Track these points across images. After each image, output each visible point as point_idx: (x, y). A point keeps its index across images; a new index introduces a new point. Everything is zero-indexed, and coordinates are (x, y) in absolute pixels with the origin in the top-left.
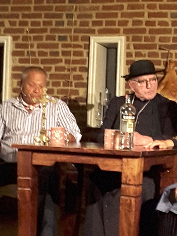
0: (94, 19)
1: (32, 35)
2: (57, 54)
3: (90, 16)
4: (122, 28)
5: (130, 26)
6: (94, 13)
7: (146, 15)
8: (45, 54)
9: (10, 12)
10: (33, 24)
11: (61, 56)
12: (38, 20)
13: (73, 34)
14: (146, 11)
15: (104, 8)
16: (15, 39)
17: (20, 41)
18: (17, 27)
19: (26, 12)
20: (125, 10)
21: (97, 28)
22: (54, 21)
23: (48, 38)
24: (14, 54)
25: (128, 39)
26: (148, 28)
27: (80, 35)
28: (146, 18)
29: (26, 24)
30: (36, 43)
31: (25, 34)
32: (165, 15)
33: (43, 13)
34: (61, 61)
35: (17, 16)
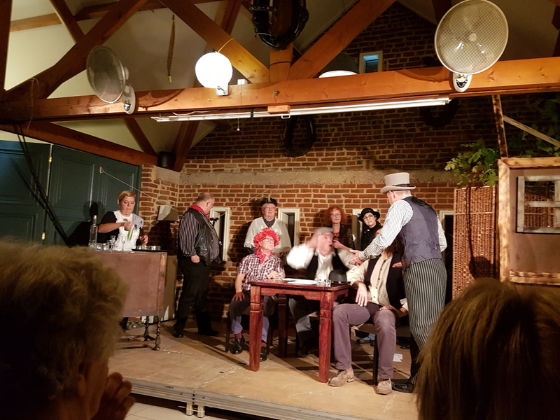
0: (281, 198)
1: (243, 207)
3: (278, 196)
4: (297, 204)
5: (302, 202)
6: (280, 194)
7: (312, 196)
9: (229, 193)
10: (243, 200)
14: (312, 193)
15: (287, 191)
16: (231, 209)
17: (236, 211)
18: (234, 202)
19: (239, 193)
20: (300, 193)
21: (282, 203)
24: (231, 218)
25: (301, 211)
26: (313, 204)
28: (312, 198)
29: (239, 200)
30: (245, 212)
31: (238, 206)
32: (324, 196)
33: (250, 194)
35: (233, 195)
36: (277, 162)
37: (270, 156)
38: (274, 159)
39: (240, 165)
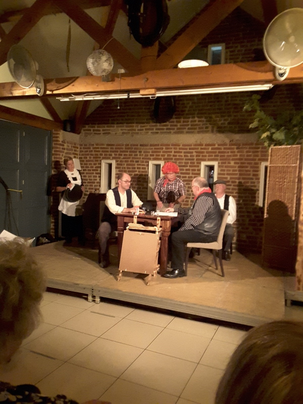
0: (151, 153)
1: (124, 160)
2: (135, 168)
3: (149, 152)
4: (162, 158)
5: (166, 157)
6: (151, 151)
8: (129, 168)
9: (114, 150)
10: (125, 155)
11: (136, 169)
12: (126, 153)
13: (141, 159)
14: (173, 150)
15: (155, 149)
16: (117, 161)
17: (119, 162)
18: (117, 156)
19: (122, 150)
20: (164, 150)
21: (152, 157)
22: (133, 154)
23: (131, 161)
24: (116, 168)
26: (174, 158)
27: (145, 160)
28: (173, 153)
29: (121, 155)
30: (126, 163)
31: (121, 159)
32: (181, 152)
33: (129, 150)
34: (136, 171)
35: (118, 152)
36: (148, 127)
37: (143, 123)
38: (145, 125)
39: (122, 130)
